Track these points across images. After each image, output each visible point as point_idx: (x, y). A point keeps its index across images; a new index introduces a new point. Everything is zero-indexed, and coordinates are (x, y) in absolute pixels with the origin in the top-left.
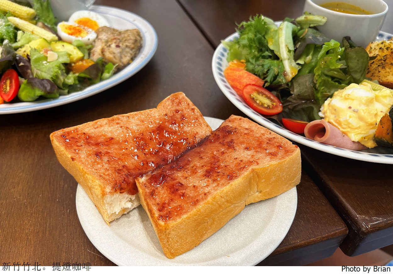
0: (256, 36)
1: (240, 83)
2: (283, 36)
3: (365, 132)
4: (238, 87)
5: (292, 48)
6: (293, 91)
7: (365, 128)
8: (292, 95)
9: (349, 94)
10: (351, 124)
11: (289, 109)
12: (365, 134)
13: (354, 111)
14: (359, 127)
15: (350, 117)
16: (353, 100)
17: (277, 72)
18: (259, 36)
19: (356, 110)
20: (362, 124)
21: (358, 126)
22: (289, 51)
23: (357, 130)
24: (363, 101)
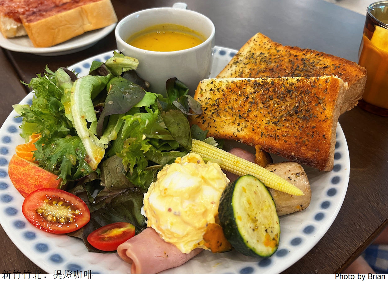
0: (48, 100)
1: (27, 185)
2: (76, 105)
3: (197, 238)
4: (26, 191)
5: (92, 118)
6: (104, 182)
7: (196, 233)
8: (103, 187)
9: (166, 189)
10: (175, 233)
11: (107, 204)
12: (197, 240)
13: (175, 214)
14: (187, 234)
15: (172, 224)
16: (172, 196)
17: (74, 162)
18: (53, 99)
19: (177, 213)
20: (189, 229)
21: (185, 233)
22: (89, 125)
23: (186, 238)
24: (186, 195)
